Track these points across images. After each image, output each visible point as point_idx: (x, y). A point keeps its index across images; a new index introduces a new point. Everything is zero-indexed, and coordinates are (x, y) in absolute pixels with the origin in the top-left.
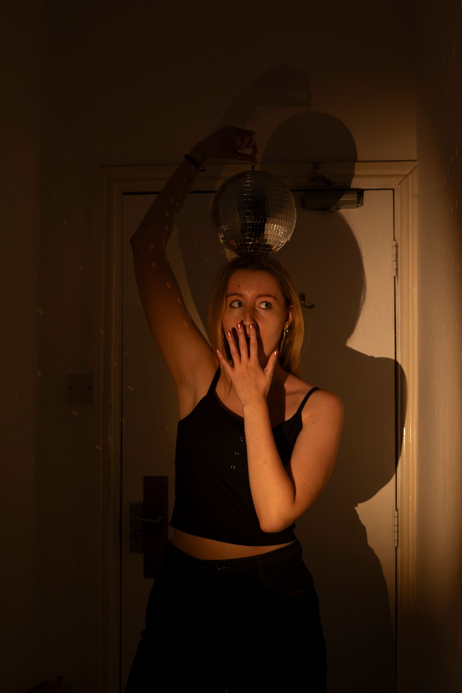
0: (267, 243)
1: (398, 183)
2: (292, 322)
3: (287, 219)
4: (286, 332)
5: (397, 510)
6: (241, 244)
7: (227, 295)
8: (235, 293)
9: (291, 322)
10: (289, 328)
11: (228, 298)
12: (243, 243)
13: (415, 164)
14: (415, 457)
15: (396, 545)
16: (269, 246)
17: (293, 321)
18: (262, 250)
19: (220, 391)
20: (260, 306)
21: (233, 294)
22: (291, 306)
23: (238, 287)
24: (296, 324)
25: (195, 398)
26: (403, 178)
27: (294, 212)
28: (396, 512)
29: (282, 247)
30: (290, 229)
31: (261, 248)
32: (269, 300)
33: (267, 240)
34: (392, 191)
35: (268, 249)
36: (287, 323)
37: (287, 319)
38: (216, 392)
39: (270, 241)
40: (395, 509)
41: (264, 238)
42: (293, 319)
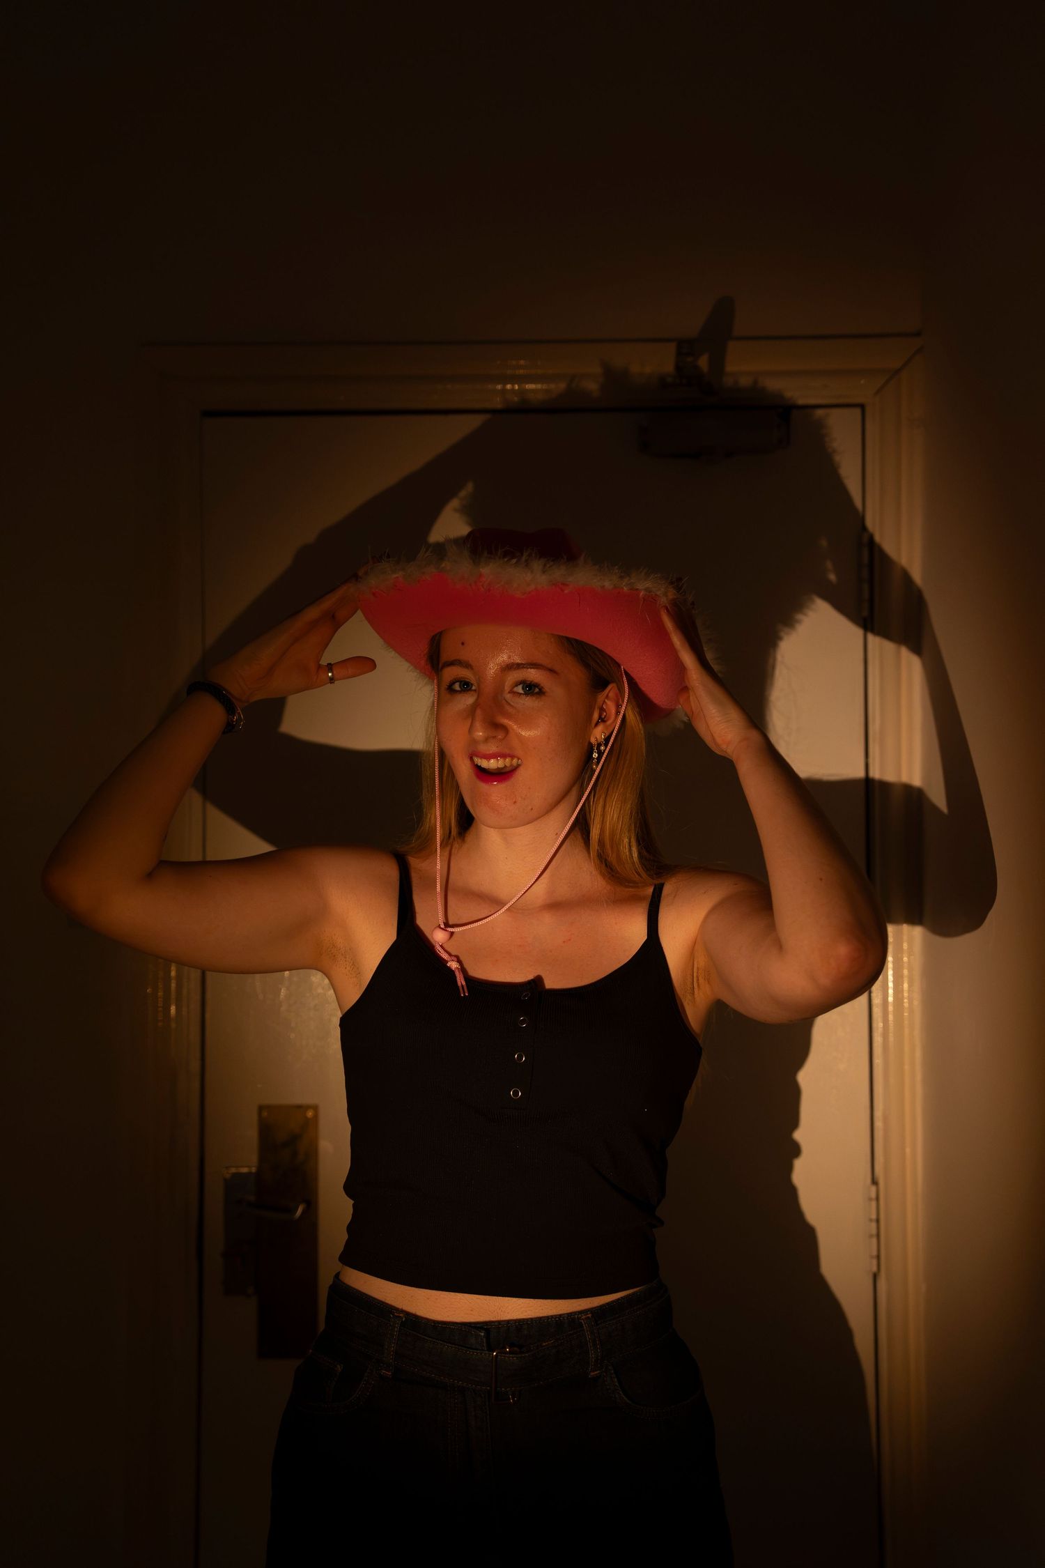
5: (874, 1182)
7: (441, 664)
8: (455, 660)
11: (442, 671)
14: (918, 1054)
15: (875, 1269)
20: (515, 689)
21: (452, 663)
23: (460, 645)
28: (874, 1189)
32: (533, 675)
40: (869, 1180)
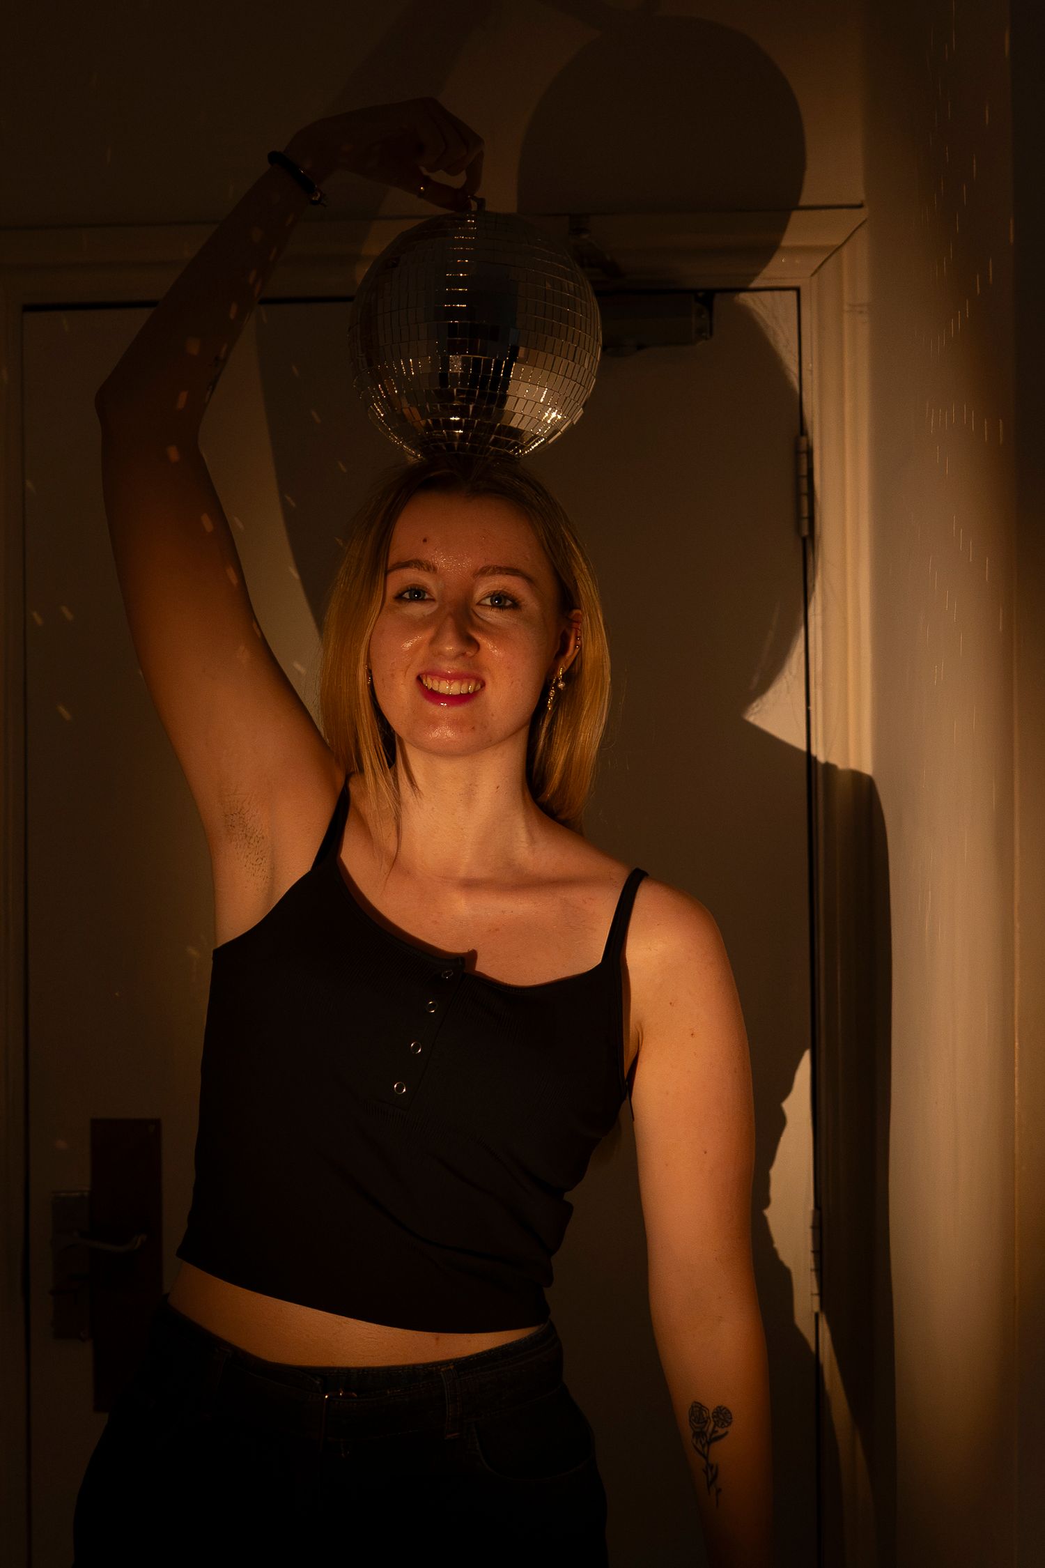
0: (513, 424)
1: (812, 272)
2: (575, 659)
3: (577, 357)
4: (557, 689)
6: (436, 422)
7: (389, 565)
8: (412, 561)
9: (572, 659)
10: (568, 677)
11: (390, 576)
12: (441, 420)
13: (861, 215)
16: (517, 433)
17: (579, 658)
18: (495, 442)
19: (354, 857)
21: (406, 565)
22: (575, 612)
23: (421, 542)
24: (588, 667)
25: (273, 879)
26: (826, 256)
27: (598, 340)
29: (554, 441)
30: (582, 387)
31: (493, 437)
32: (506, 583)
33: (515, 414)
34: (793, 294)
35: (513, 441)
36: (562, 662)
37: (563, 650)
38: (341, 860)
39: (522, 419)
41: (505, 409)
42: (577, 651)
